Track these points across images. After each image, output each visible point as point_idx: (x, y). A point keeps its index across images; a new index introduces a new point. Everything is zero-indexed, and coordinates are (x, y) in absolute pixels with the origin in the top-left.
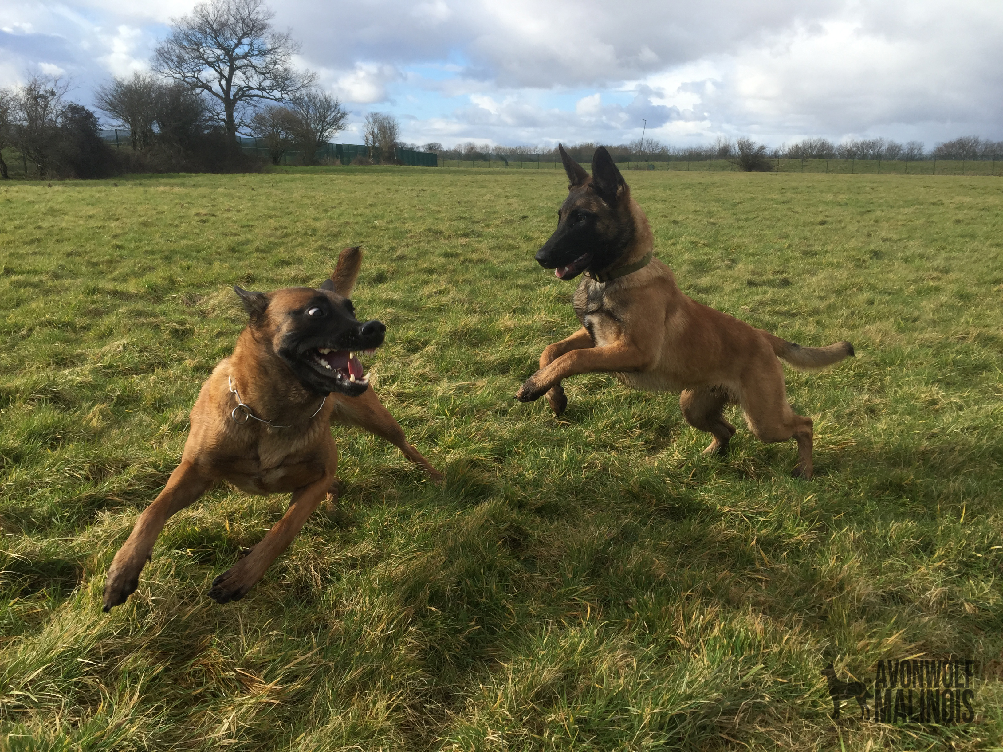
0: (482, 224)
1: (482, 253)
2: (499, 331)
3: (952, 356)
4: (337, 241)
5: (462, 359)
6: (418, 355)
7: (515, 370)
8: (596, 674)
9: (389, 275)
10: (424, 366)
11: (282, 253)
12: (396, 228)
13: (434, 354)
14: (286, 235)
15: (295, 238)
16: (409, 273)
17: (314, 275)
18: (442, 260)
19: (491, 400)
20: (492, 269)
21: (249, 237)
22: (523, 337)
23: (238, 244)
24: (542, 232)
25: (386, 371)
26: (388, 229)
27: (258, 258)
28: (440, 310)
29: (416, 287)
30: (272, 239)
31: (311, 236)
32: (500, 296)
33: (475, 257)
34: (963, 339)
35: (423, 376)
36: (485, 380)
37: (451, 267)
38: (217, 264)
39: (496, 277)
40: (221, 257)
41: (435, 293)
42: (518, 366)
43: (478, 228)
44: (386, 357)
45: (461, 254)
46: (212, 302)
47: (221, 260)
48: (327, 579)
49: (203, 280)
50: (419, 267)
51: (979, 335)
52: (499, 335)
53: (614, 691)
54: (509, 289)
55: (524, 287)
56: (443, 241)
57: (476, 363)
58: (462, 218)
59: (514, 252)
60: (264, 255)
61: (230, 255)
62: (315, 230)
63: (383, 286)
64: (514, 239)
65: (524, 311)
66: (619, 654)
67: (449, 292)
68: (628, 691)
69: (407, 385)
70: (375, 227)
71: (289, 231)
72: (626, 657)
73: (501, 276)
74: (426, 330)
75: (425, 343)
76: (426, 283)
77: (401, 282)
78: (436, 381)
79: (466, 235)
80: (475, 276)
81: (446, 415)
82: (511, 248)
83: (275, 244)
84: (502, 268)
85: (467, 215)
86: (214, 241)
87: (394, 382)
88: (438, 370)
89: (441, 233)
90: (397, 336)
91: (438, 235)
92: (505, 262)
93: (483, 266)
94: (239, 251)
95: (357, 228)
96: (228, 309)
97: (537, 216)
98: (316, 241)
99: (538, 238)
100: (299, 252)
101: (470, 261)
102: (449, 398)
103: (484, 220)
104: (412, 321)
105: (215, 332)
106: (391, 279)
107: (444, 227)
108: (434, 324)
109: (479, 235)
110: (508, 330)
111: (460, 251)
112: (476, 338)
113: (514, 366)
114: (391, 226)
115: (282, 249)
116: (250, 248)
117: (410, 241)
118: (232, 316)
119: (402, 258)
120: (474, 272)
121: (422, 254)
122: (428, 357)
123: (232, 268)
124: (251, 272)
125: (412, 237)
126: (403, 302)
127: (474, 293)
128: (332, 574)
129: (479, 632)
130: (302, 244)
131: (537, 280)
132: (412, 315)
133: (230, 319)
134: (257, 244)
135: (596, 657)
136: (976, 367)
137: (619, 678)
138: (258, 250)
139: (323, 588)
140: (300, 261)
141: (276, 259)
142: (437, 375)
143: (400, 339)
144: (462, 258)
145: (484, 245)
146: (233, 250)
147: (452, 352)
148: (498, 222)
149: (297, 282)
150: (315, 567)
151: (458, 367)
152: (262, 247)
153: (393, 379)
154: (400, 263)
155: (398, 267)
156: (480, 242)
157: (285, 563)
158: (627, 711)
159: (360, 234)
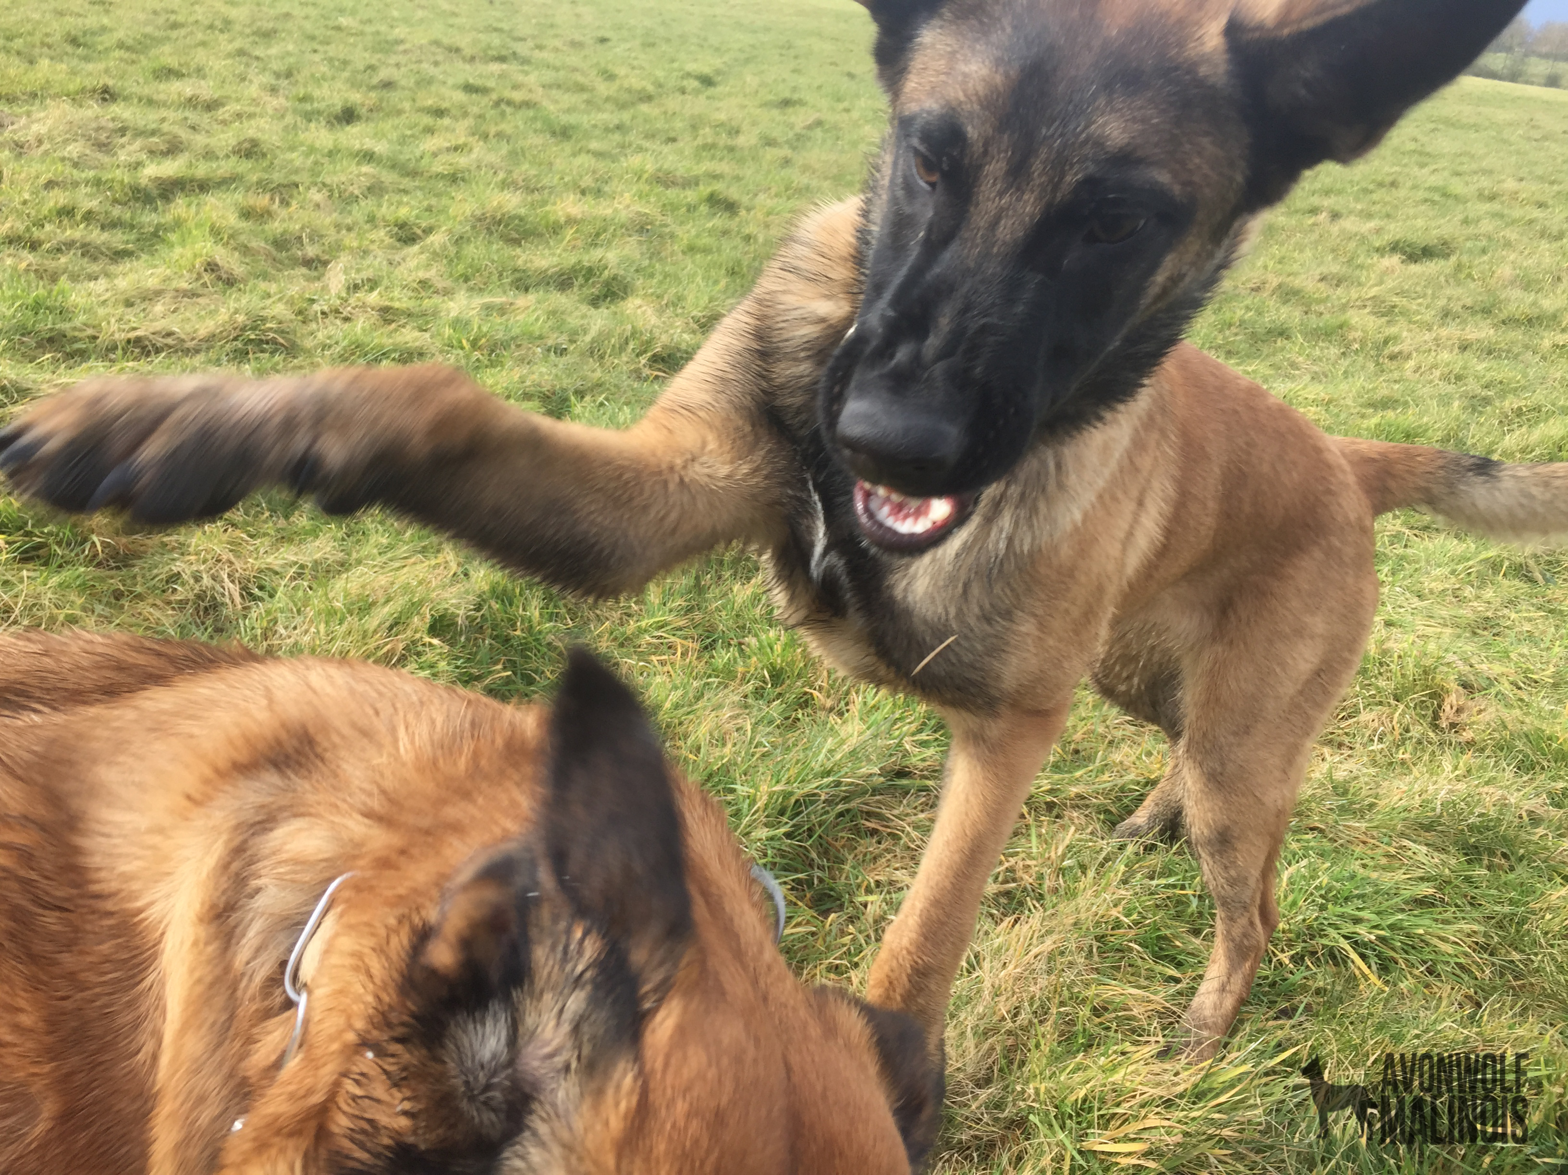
0: (530, 43)
1: (530, 91)
2: (556, 222)
3: (1240, 313)
4: (269, 46)
5: (493, 262)
6: (416, 248)
7: (581, 286)
8: (689, 742)
9: (363, 111)
10: (428, 266)
11: (167, 56)
12: (378, 33)
13: (444, 247)
14: (175, 26)
15: (192, 33)
16: (399, 112)
17: (228, 97)
18: (460, 96)
19: (541, 328)
20: (547, 121)
21: (105, 21)
22: (598, 235)
23: (85, 34)
24: (633, 68)
25: (358, 271)
26: (362, 33)
27: (121, 59)
28: (454, 178)
29: (412, 136)
30: (149, 30)
31: (221, 31)
32: (559, 164)
33: (518, 96)
34: (1257, 289)
35: (424, 284)
36: (531, 298)
37: (475, 110)
38: (45, 63)
39: (554, 133)
40: (52, 53)
41: (448, 149)
42: (587, 280)
43: (522, 49)
44: (359, 248)
45: (493, 90)
46: (35, 127)
47: (52, 58)
48: (251, 594)
49: (17, 90)
50: (419, 104)
51: (1280, 286)
52: (556, 229)
53: (716, 763)
54: (574, 155)
55: (599, 155)
56: (460, 64)
57: (515, 270)
58: (496, 30)
59: (585, 96)
60: (134, 56)
61: (69, 49)
62: (228, 24)
63: (354, 130)
64: (584, 74)
65: (598, 193)
66: (726, 713)
67: (471, 150)
68: (736, 764)
69: (396, 293)
70: (338, 28)
71: (180, 18)
72: (736, 717)
73: (564, 133)
74: (429, 209)
75: (428, 231)
76: (430, 131)
77: (387, 125)
78: (447, 293)
79: (502, 59)
80: (517, 127)
81: (462, 348)
82: (581, 88)
83: (153, 39)
84: (565, 119)
85: (505, 26)
86: (38, 23)
87: (372, 289)
88: (451, 275)
89: (458, 50)
90: (379, 215)
91: (453, 55)
92: (569, 111)
93: (531, 113)
94: (85, 45)
95: (308, 26)
96: (66, 142)
97: (624, 40)
98: (231, 41)
99: (627, 76)
100: (200, 56)
101: (509, 103)
102: (467, 323)
103: (534, 37)
104: (405, 192)
105: (42, 180)
106: (368, 119)
107: (464, 42)
108: (445, 201)
109: (526, 61)
110: (571, 221)
111: (491, 84)
112: (517, 231)
113: (581, 280)
114: (369, 29)
115: (167, 49)
116: (108, 40)
117: (402, 59)
118: (75, 155)
119: (388, 85)
120: (513, 123)
121: (424, 82)
122: (435, 253)
123: (73, 73)
124: (110, 83)
125: (405, 52)
126: (388, 158)
127: (515, 156)
128: (261, 588)
129: (508, 681)
130: (203, 44)
131: (623, 146)
132: (406, 183)
133: (70, 159)
134: (120, 34)
135: (691, 717)
136: (1269, 332)
137: (724, 745)
138: (121, 45)
139: (244, 608)
140: (200, 72)
141: (156, 65)
142: (448, 283)
143: (384, 220)
144: (494, 96)
145: (532, 79)
146: (74, 41)
147: (474, 251)
148: (557, 43)
149: (195, 107)
150: (229, 576)
151: (486, 274)
152: (130, 42)
153: (373, 284)
154: (384, 93)
155: (381, 100)
156: (526, 73)
157: (178, 566)
158: (732, 791)
159: (312, 38)
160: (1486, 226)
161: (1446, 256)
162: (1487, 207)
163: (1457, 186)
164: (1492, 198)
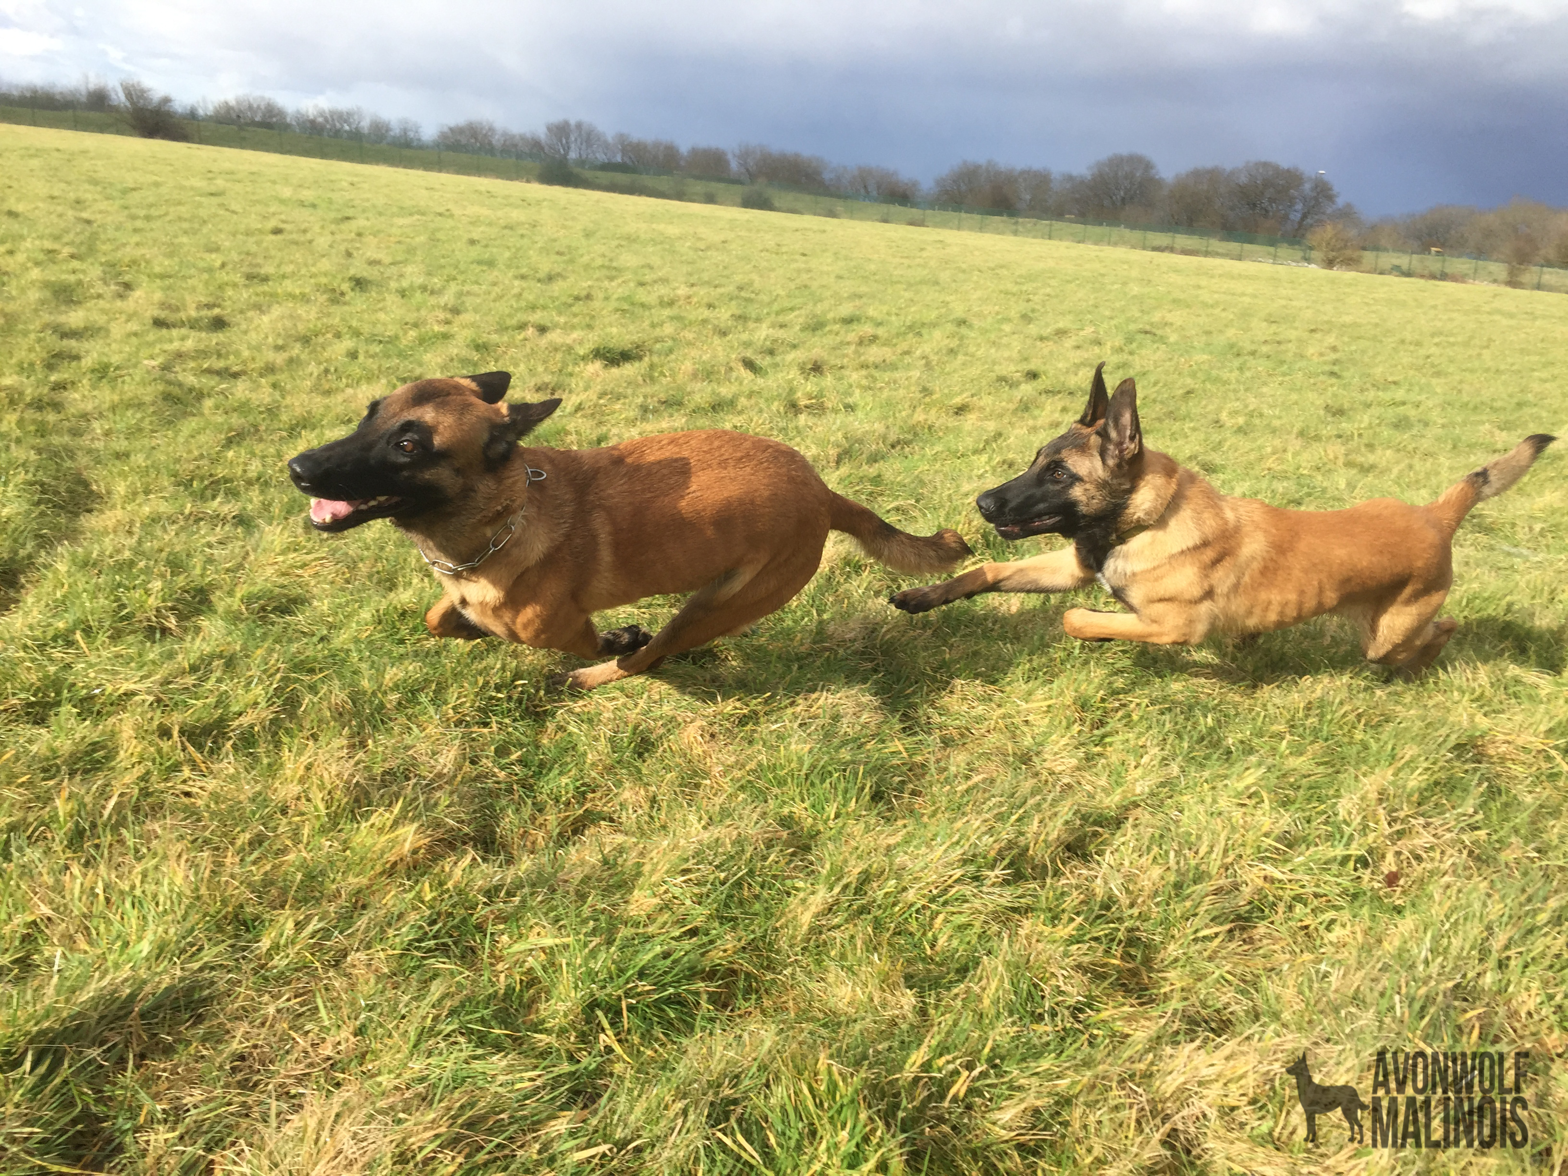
160: (668, 329)
161: (640, 358)
162: (667, 312)
163: (642, 295)
164: (671, 303)
